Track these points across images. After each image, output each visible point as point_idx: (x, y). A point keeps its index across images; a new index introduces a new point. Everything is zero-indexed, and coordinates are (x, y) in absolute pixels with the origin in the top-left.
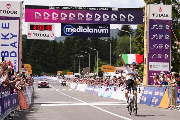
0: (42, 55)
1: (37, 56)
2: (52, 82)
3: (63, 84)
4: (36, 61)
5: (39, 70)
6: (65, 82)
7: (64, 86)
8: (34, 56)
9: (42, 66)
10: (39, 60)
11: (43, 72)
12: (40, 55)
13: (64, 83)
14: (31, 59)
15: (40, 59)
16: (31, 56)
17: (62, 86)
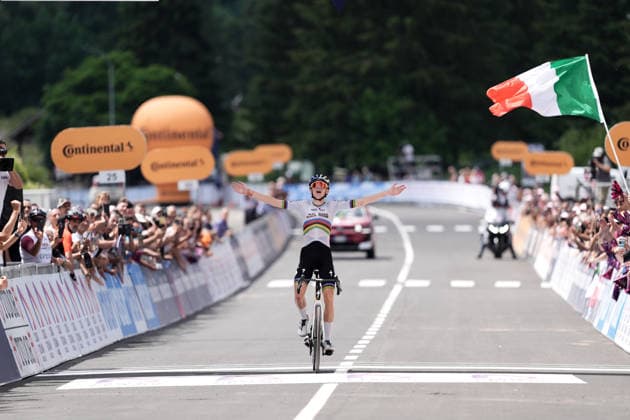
0: (408, 21)
1: (368, 24)
2: (449, 225)
3: (490, 245)
4: (365, 66)
5: (384, 130)
6: (503, 230)
7: (498, 255)
8: (347, 24)
9: (406, 103)
10: (384, 53)
11: (408, 149)
12: (393, 20)
13: (499, 235)
14: (326, 47)
15: (391, 45)
16: (327, 23)
17: (488, 254)
